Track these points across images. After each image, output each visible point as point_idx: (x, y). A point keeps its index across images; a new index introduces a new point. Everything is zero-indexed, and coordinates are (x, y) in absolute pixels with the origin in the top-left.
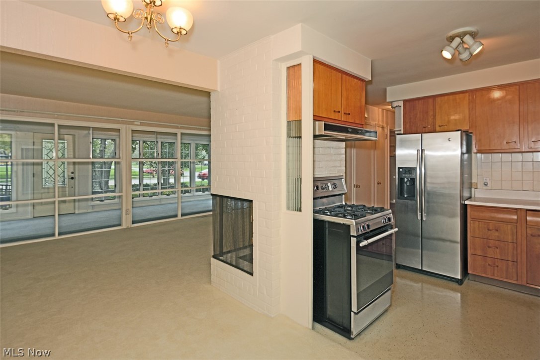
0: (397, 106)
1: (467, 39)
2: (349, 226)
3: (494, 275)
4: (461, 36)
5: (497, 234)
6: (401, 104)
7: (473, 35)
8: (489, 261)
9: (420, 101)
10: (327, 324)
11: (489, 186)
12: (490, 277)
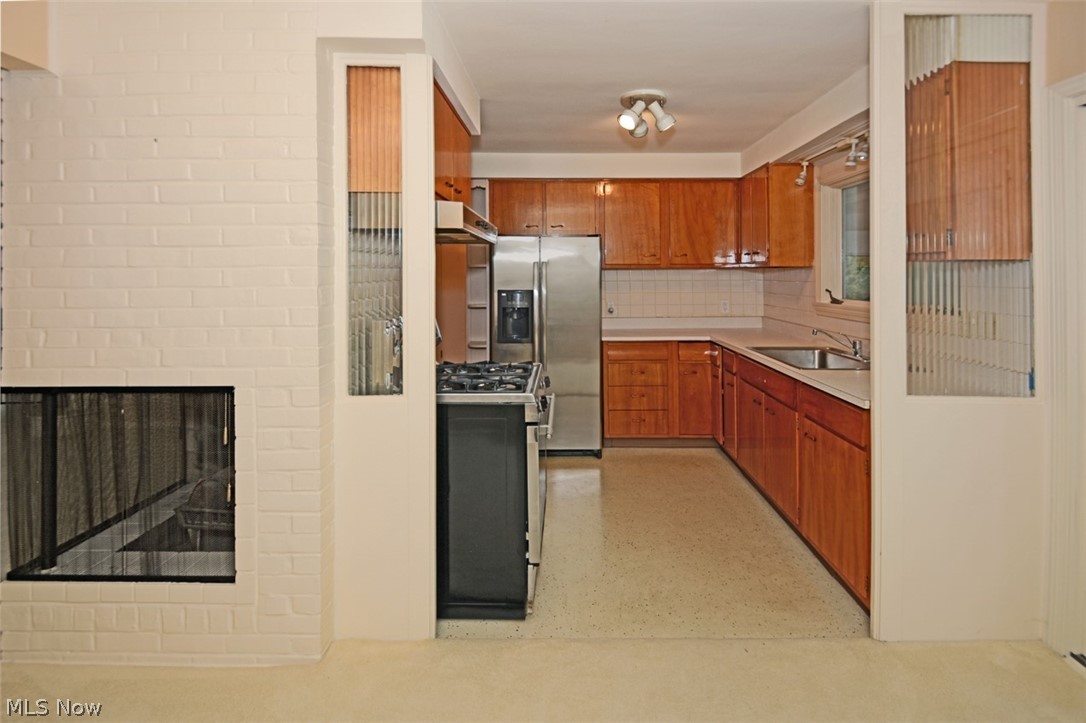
0: (477, 187)
1: (655, 106)
2: (521, 408)
3: (640, 433)
4: (649, 100)
5: (643, 377)
6: (486, 185)
7: (662, 102)
8: (633, 415)
9: (520, 185)
10: (462, 610)
11: (615, 314)
12: (635, 436)
